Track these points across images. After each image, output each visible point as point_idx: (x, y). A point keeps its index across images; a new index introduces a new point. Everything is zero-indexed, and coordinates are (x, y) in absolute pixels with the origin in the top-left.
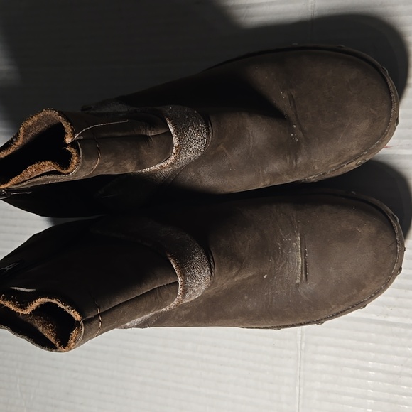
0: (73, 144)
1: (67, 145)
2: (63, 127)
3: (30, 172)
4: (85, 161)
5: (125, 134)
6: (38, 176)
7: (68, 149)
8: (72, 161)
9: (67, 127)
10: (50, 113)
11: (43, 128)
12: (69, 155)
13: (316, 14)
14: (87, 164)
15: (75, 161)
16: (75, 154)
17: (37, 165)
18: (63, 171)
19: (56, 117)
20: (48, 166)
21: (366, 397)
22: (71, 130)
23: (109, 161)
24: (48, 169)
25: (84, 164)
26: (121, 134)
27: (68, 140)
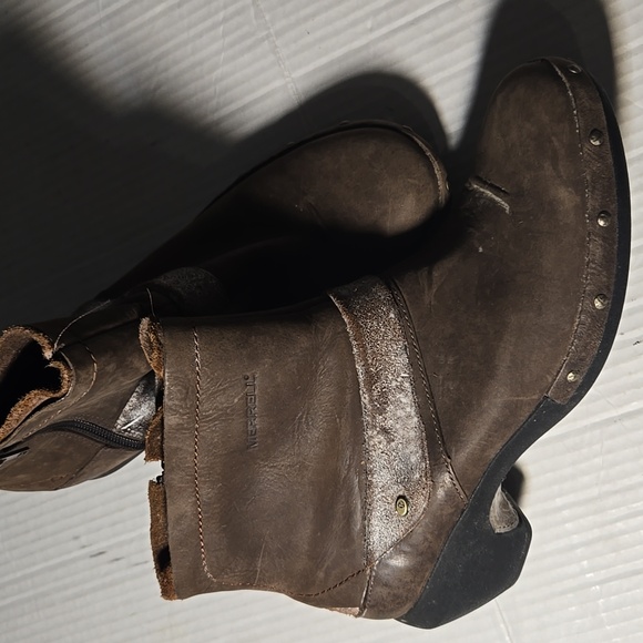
0: (56, 357)
1: (48, 362)
2: (36, 342)
3: (15, 415)
4: (79, 372)
5: (117, 324)
6: (28, 417)
7: (51, 365)
8: (63, 378)
9: (41, 340)
10: (13, 332)
11: (11, 357)
12: (57, 372)
13: (303, 98)
14: (83, 375)
15: (66, 376)
16: (62, 367)
17: (21, 402)
18: (57, 395)
19: (22, 333)
20: (36, 398)
21: (573, 547)
22: (47, 341)
23: (109, 364)
24: (36, 402)
25: (78, 377)
26: (111, 326)
27: (48, 354)
